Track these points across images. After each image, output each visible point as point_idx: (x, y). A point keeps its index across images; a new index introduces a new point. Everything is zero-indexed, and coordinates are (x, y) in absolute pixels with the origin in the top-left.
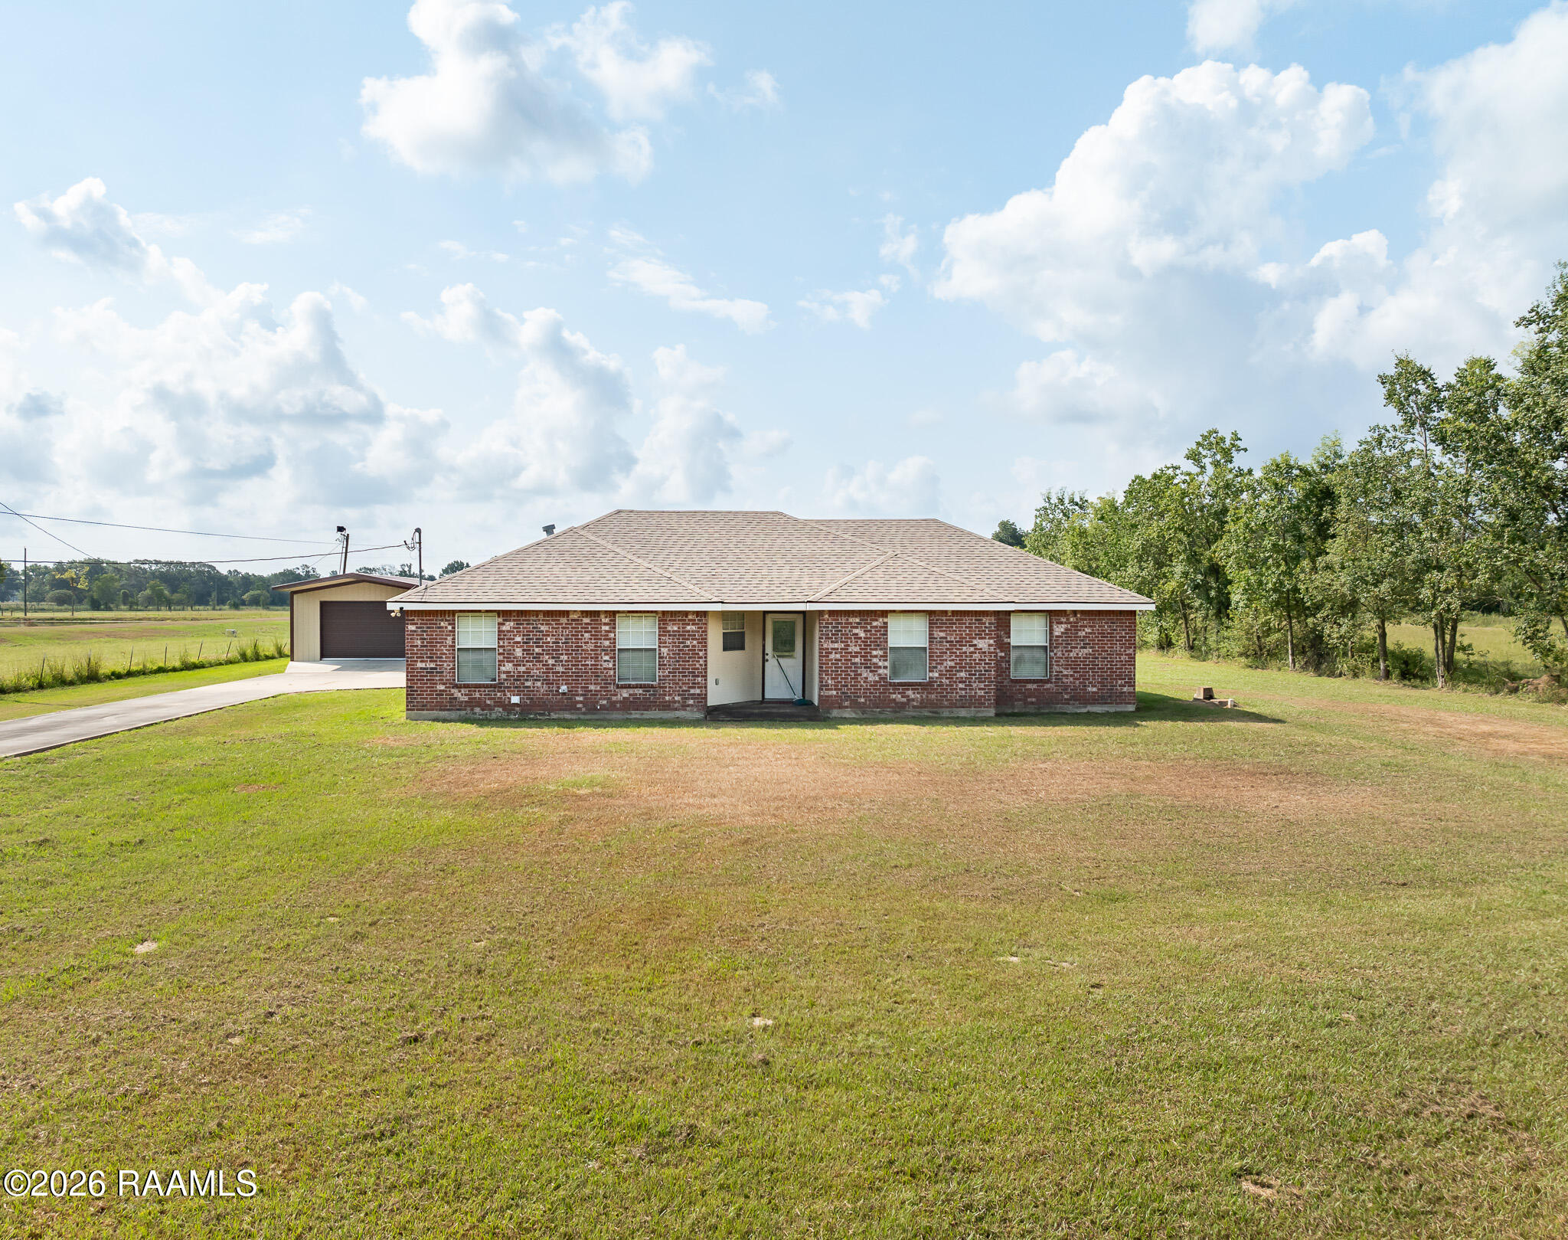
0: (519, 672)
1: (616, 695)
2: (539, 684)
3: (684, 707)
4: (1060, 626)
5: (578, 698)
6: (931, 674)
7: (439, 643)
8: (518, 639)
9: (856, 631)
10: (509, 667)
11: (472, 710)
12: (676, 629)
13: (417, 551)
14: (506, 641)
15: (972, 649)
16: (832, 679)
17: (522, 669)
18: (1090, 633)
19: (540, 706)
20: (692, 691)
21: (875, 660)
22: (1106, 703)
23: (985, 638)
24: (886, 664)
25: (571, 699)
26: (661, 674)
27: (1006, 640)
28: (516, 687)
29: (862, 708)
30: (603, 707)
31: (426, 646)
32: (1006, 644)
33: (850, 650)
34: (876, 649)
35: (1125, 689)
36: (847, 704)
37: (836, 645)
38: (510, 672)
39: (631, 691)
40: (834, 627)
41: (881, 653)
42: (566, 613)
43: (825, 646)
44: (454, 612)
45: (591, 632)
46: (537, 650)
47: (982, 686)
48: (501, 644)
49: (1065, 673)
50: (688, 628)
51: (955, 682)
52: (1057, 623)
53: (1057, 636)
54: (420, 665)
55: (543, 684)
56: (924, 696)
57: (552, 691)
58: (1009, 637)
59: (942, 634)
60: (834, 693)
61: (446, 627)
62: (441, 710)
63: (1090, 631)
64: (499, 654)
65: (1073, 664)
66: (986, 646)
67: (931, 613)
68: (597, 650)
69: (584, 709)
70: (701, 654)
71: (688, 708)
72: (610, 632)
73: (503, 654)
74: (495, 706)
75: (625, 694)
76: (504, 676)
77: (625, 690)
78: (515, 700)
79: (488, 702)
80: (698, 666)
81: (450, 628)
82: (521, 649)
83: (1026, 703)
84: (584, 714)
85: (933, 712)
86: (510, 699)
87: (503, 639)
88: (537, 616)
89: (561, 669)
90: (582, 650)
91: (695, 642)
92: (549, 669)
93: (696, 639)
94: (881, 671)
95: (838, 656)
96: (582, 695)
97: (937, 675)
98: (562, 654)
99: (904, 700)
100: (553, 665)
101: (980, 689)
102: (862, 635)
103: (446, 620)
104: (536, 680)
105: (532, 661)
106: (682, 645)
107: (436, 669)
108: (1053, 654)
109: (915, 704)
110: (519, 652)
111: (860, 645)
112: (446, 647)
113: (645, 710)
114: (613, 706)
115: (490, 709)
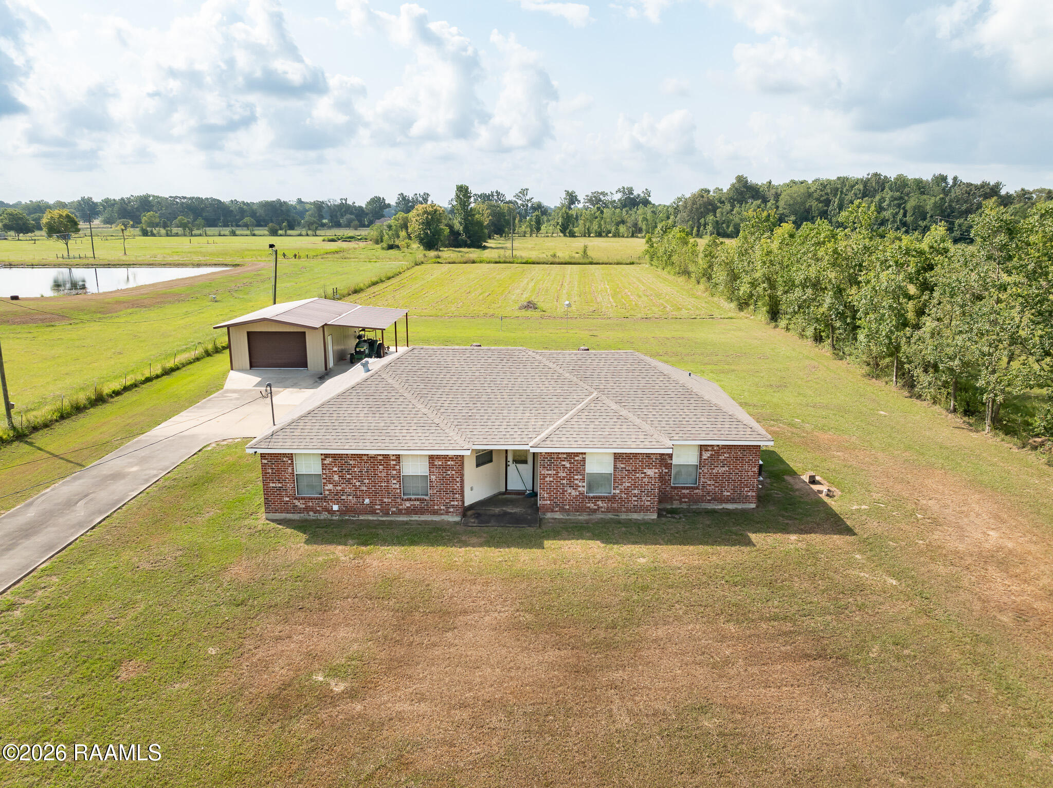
0: (337, 490)
1: (402, 505)
2: (351, 498)
3: (447, 513)
4: (707, 452)
5: (377, 507)
6: (614, 491)
7: (284, 471)
8: (335, 469)
9: (563, 463)
10: (330, 487)
11: (308, 513)
12: (440, 463)
14: (327, 470)
15: (643, 475)
16: (547, 493)
17: (339, 488)
18: (727, 457)
19: (351, 511)
20: (452, 503)
21: (576, 482)
22: (735, 503)
23: (652, 468)
24: (584, 484)
25: (372, 507)
26: (431, 492)
27: (669, 462)
28: (336, 499)
29: (566, 512)
30: (393, 513)
31: (275, 473)
32: (669, 464)
33: (559, 475)
34: (577, 475)
35: (749, 494)
36: (557, 509)
37: (550, 472)
38: (331, 490)
39: (412, 503)
40: (549, 460)
41: (580, 477)
43: (543, 473)
44: (292, 454)
45: (384, 465)
46: (348, 476)
47: (649, 499)
48: (324, 472)
49: (709, 483)
50: (449, 463)
51: (631, 496)
52: (705, 450)
53: (704, 459)
54: (271, 485)
55: (353, 498)
56: (609, 505)
57: (360, 502)
58: (672, 460)
59: (623, 466)
60: (549, 502)
61: (287, 461)
62: (287, 513)
63: (728, 456)
64: (323, 479)
65: (715, 477)
66: (653, 474)
67: (614, 453)
68: (388, 477)
69: (381, 514)
70: (458, 480)
71: (450, 514)
72: (396, 465)
73: (326, 479)
74: (322, 511)
75: (408, 504)
76: (327, 493)
77: (408, 502)
78: (335, 507)
79: (318, 508)
80: (456, 487)
81: (290, 462)
82: (337, 476)
83: (681, 502)
84: (382, 517)
85: (615, 515)
86: (332, 506)
87: (325, 469)
88: (347, 455)
89: (365, 488)
90: (378, 477)
91: (454, 472)
92: (357, 489)
93: (454, 470)
94: (580, 489)
95: (551, 479)
96: (379, 505)
97: (618, 492)
98: (365, 479)
99: (596, 507)
100: (359, 486)
101: (647, 501)
102: (568, 465)
103: (287, 457)
104: (349, 495)
105: (345, 483)
106: (445, 474)
107: (282, 487)
108: (701, 471)
109: (603, 510)
110: (336, 478)
111: (566, 472)
112: (287, 473)
113: (421, 514)
114: (400, 512)
115: (320, 513)
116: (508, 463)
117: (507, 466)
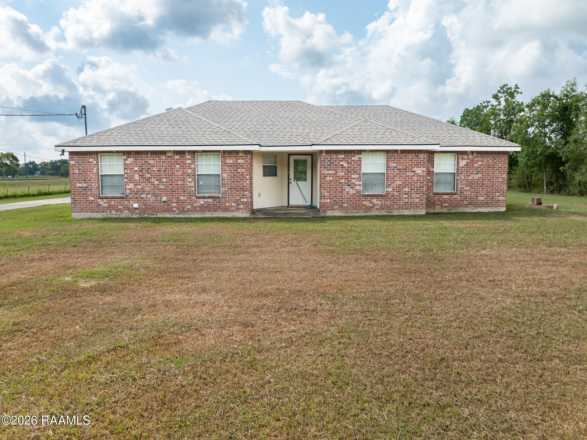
0: (138, 189)
1: (196, 203)
2: (150, 196)
3: (238, 209)
4: (463, 161)
5: (173, 205)
6: (387, 189)
7: (89, 171)
8: (136, 169)
9: (342, 163)
10: (131, 186)
11: (110, 212)
12: (231, 162)
13: (83, 120)
14: (129, 170)
15: (412, 174)
16: (328, 192)
17: (139, 187)
18: (481, 165)
19: (150, 209)
20: (242, 200)
21: (353, 181)
22: (489, 207)
23: (420, 167)
24: (361, 183)
25: (169, 205)
26: (223, 190)
27: (431, 169)
28: (136, 198)
29: (345, 209)
30: (189, 210)
31: (81, 174)
32: (431, 171)
33: (338, 175)
34: (354, 174)
35: (500, 198)
36: (336, 207)
37: (330, 172)
38: (132, 189)
39: (206, 200)
40: (329, 161)
41: (357, 176)
42: (164, 153)
43: (323, 172)
44: (96, 153)
45: (180, 164)
46: (148, 175)
47: (418, 196)
48: (126, 171)
49: (466, 188)
50: (239, 161)
51: (402, 194)
52: (462, 159)
53: (461, 167)
54: (78, 185)
55: (152, 196)
56: (383, 203)
57: (158, 200)
58: (433, 167)
59: (395, 165)
60: (329, 201)
61: (93, 162)
62: (92, 212)
63: (481, 164)
64: (125, 178)
65: (471, 184)
66: (421, 172)
67: (388, 152)
68: (184, 175)
69: (177, 211)
70: (247, 177)
71: (240, 210)
72: (191, 164)
73: (127, 178)
74: (124, 210)
75: (202, 201)
76: (128, 191)
77: (202, 200)
78: (136, 205)
79: (120, 207)
80: (245, 184)
81: (95, 162)
82: (138, 175)
83: (442, 207)
84: (178, 214)
85: (389, 212)
86: (132, 205)
87: (127, 169)
88: (147, 155)
89: (163, 187)
90: (175, 175)
91: (243, 170)
92: (156, 187)
93: (244, 168)
94: (357, 188)
95: (331, 178)
96: (176, 203)
97: (391, 189)
98: (163, 178)
99: (371, 205)
100: (158, 185)
101: (417, 198)
102: (346, 165)
103: (93, 158)
104: (148, 194)
105: (145, 182)
106: (235, 172)
107: (87, 187)
108: (458, 178)
109: (377, 207)
110: (137, 177)
111: (344, 172)
112: (93, 174)
113: (214, 211)
114: (194, 209)
115: (121, 212)
116: (290, 181)
117: (289, 183)
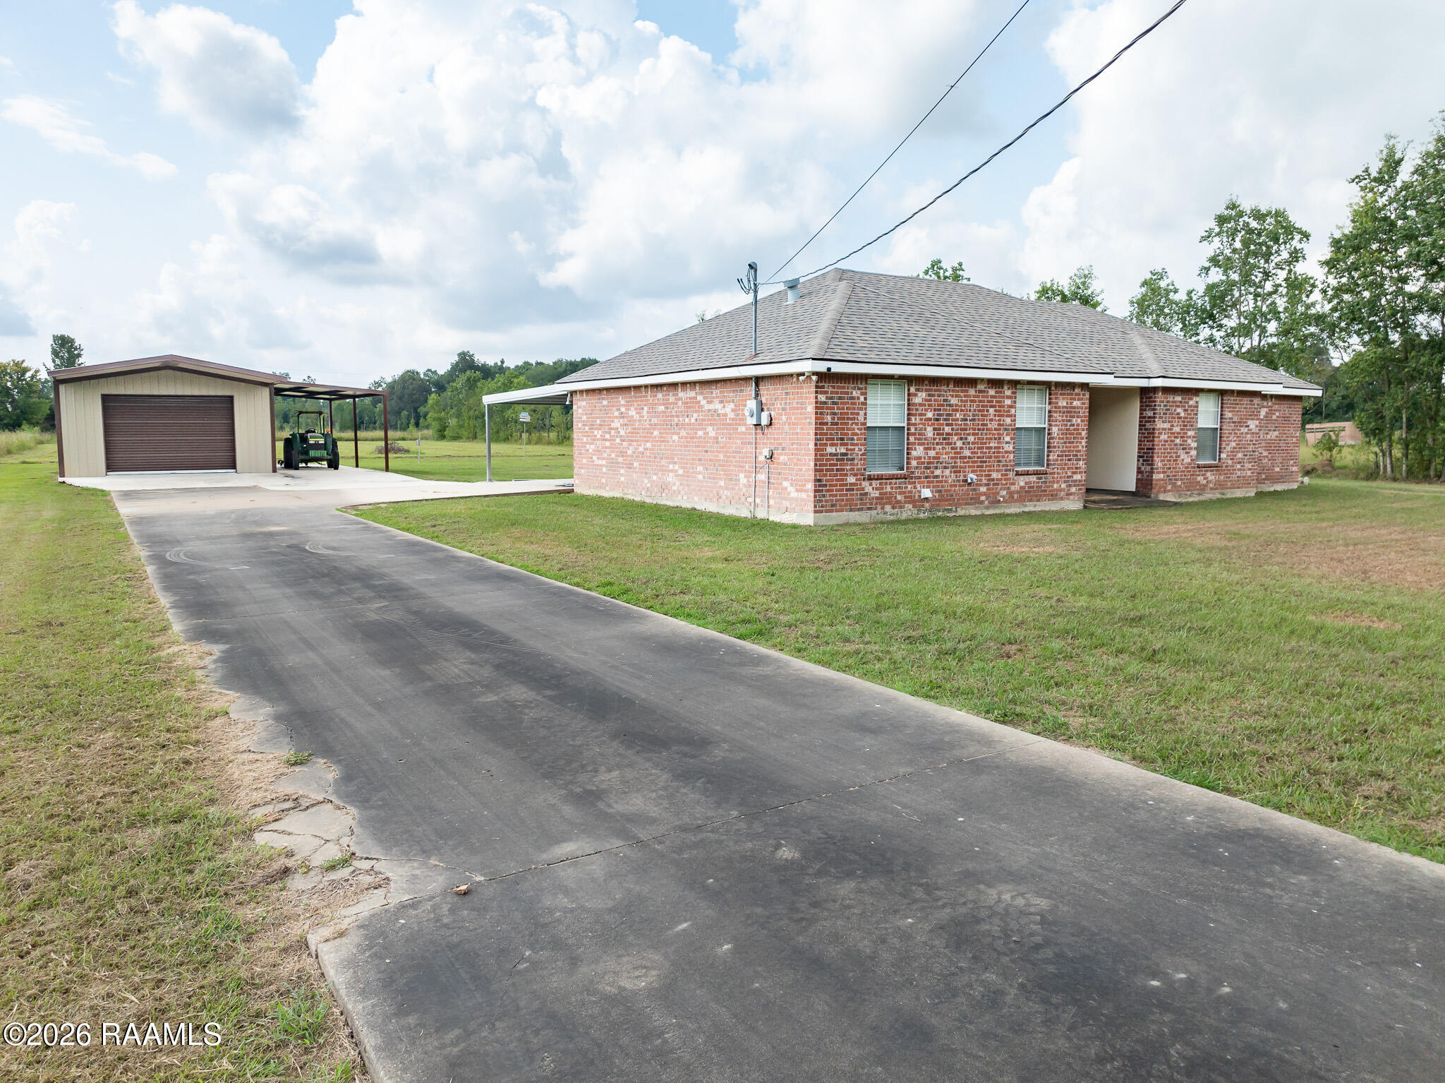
0: (930, 457)
1: (1014, 484)
2: (947, 472)
3: (1068, 495)
5: (982, 489)
6: (1222, 455)
7: (851, 419)
8: (930, 415)
9: (1178, 410)
10: (920, 451)
11: (883, 508)
12: (1065, 404)
14: (918, 418)
15: (1246, 430)
17: (932, 453)
18: (1278, 417)
19: (947, 500)
20: (1074, 477)
21: (1189, 441)
22: (1283, 482)
23: (1254, 419)
24: (1195, 445)
25: (975, 490)
26: (1051, 458)
28: (926, 477)
29: (1178, 491)
30: (1004, 499)
31: (837, 424)
33: (1174, 431)
34: (1190, 430)
35: (1293, 469)
36: (1169, 488)
37: (1164, 426)
38: (920, 458)
39: (1027, 479)
40: (1165, 406)
41: (1193, 433)
42: (972, 382)
44: (865, 378)
45: (995, 406)
46: (947, 429)
47: (1250, 466)
48: (911, 421)
50: (1073, 403)
51: (1236, 463)
54: (829, 450)
55: (951, 472)
56: (1217, 478)
57: (960, 480)
59: (1229, 415)
60: (1161, 476)
61: (858, 398)
62: (851, 510)
63: (1278, 414)
64: (911, 434)
66: (1254, 427)
67: (1222, 393)
68: (1000, 429)
69: (986, 502)
70: (1082, 434)
71: (1071, 497)
72: (1011, 406)
73: (913, 434)
74: (905, 502)
75: (1022, 481)
76: (914, 463)
77: (1022, 478)
78: (927, 493)
79: (899, 497)
80: (1079, 448)
81: (862, 399)
82: (932, 428)
84: (987, 508)
85: (1222, 494)
86: (920, 492)
87: (915, 415)
89: (967, 453)
90: (987, 429)
91: (1079, 420)
92: (958, 454)
93: (1079, 417)
94: (1192, 453)
95: (1166, 437)
96: (986, 485)
97: (1225, 456)
98: (969, 434)
99: (1205, 482)
100: (961, 448)
101: (1249, 470)
102: (1182, 414)
103: (859, 389)
104: (945, 468)
105: (942, 444)
106: (1069, 424)
107: (846, 454)
109: (1211, 485)
110: (930, 432)
111: (1180, 426)
112: (857, 424)
113: (1038, 501)
114: (1011, 499)
115: (901, 507)
